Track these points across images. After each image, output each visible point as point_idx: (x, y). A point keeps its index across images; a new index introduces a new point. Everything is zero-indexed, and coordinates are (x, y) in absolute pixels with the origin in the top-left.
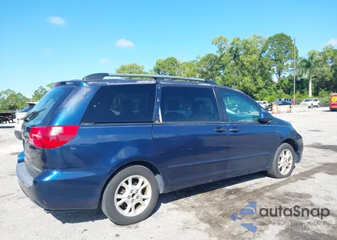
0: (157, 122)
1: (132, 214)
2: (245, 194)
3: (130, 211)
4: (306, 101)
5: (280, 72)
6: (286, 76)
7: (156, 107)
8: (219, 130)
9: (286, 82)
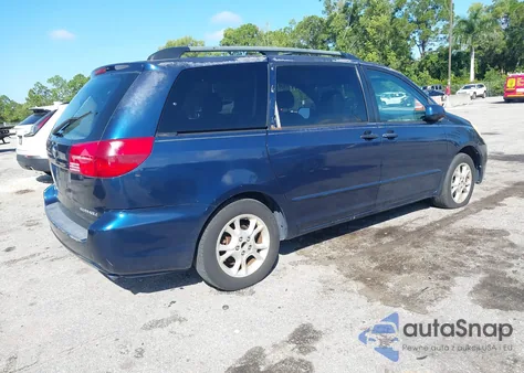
0: (273, 127)
1: (243, 274)
2: (406, 234)
3: (240, 268)
4: (466, 88)
5: (424, 42)
6: (434, 49)
7: (269, 102)
8: (367, 136)
9: (434, 58)
